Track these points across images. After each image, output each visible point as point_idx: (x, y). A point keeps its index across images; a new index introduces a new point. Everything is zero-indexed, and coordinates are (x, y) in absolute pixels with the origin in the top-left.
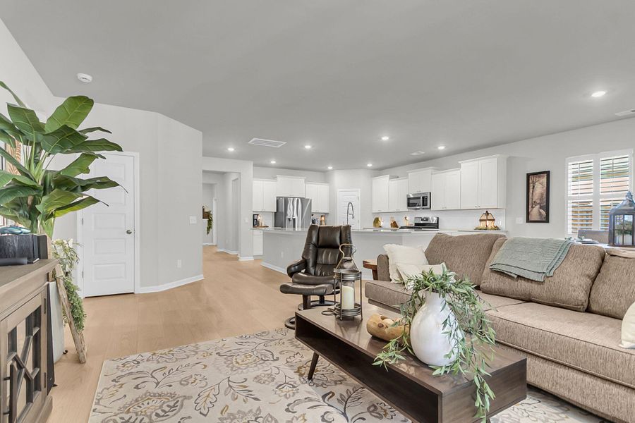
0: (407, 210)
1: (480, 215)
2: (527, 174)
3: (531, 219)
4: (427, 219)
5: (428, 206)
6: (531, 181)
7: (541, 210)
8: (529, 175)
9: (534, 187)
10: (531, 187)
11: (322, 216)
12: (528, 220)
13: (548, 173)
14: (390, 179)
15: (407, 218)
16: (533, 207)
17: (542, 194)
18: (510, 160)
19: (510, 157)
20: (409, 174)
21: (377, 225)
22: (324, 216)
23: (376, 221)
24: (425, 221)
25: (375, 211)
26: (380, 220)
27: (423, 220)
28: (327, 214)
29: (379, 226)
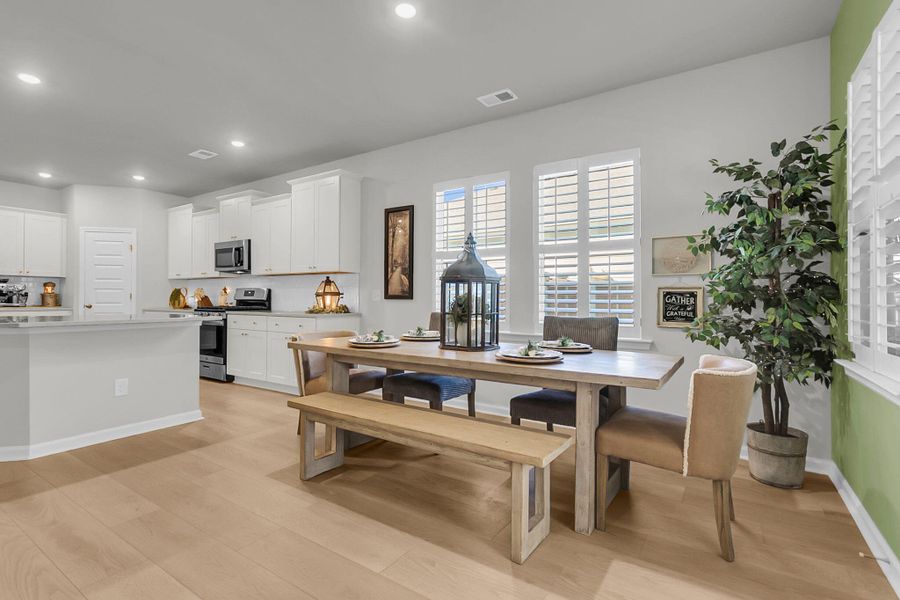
0: (217, 274)
1: (317, 285)
2: (386, 210)
3: (390, 293)
4: (253, 293)
5: (245, 267)
6: (390, 224)
7: (403, 277)
8: (388, 212)
9: (394, 233)
10: (391, 234)
11: (45, 285)
12: (388, 296)
13: (411, 209)
14: (194, 211)
16: (393, 271)
17: (404, 247)
18: (364, 183)
19: (364, 178)
20: (222, 203)
21: (177, 302)
22: (54, 285)
23: (176, 295)
24: (249, 295)
25: (172, 275)
26: (183, 292)
27: (246, 294)
28: (62, 280)
29: (182, 305)
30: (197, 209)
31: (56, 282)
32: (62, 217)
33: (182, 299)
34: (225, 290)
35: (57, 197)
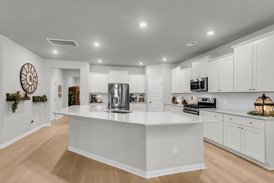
0: (191, 92)
4: (206, 100)
5: (205, 89)
11: (141, 95)
14: (181, 69)
15: (193, 98)
20: (192, 64)
21: (174, 101)
22: (142, 96)
23: (174, 99)
24: (205, 101)
25: (173, 92)
26: (176, 98)
27: (203, 100)
28: (144, 94)
29: (176, 102)
30: (182, 68)
31: (143, 94)
32: (144, 76)
33: (176, 100)
34: (192, 97)
35: (143, 69)
